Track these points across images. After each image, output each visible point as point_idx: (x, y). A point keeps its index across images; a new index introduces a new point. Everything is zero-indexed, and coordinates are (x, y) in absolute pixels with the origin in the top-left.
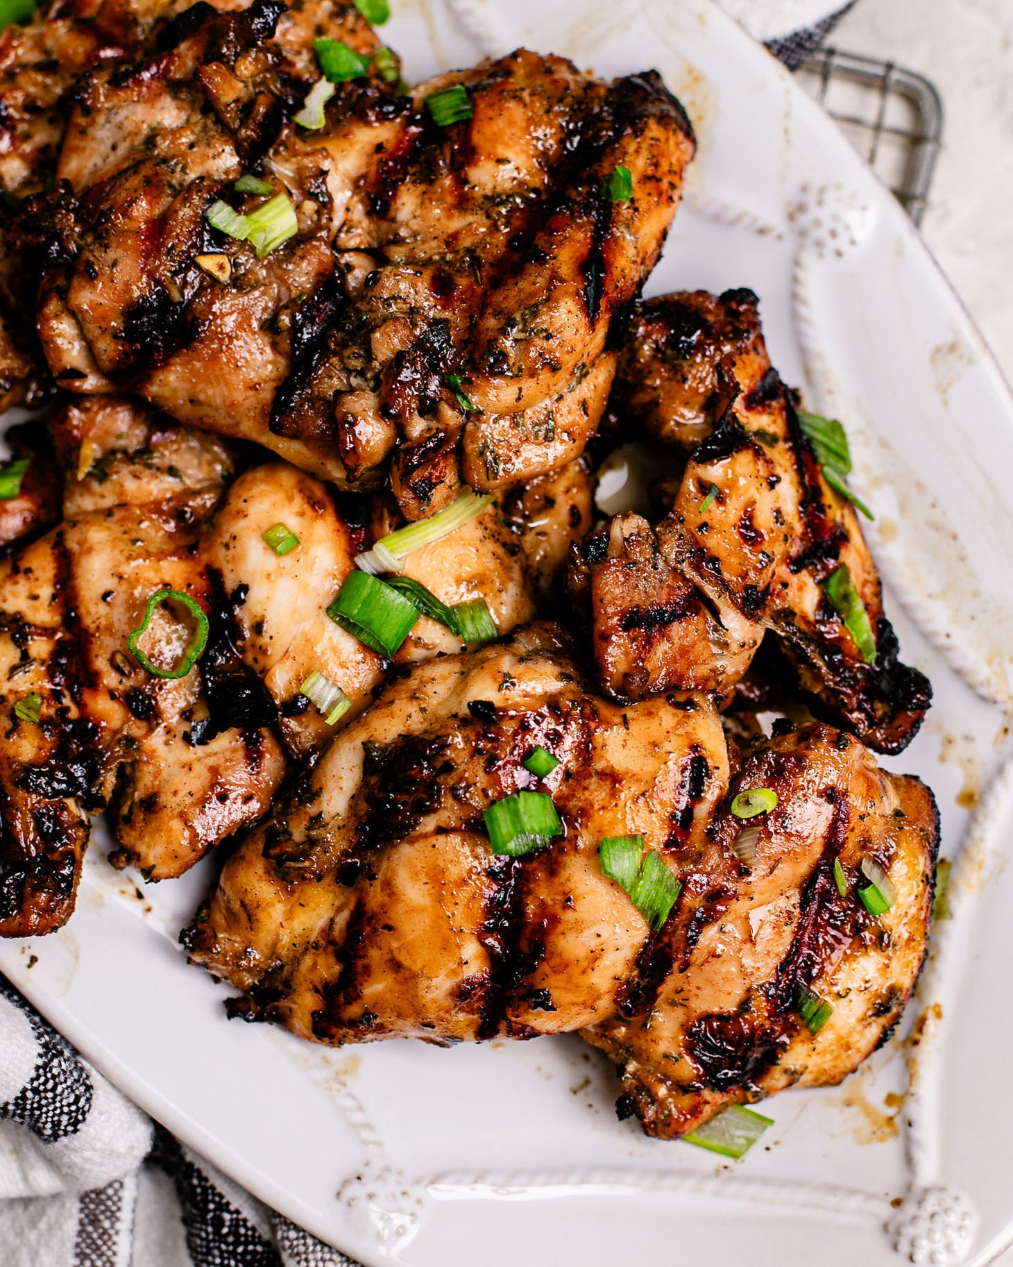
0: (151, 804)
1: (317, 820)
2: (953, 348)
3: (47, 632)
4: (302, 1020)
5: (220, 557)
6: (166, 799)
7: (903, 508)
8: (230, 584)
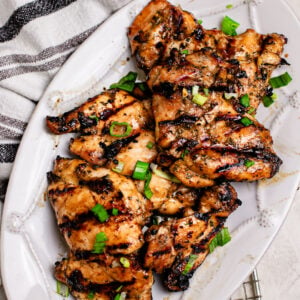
0: (83, 141)
1: (89, 172)
2: (252, 258)
3: (114, 106)
4: (50, 188)
5: (143, 134)
6: (85, 143)
7: (214, 265)
8: (137, 139)
